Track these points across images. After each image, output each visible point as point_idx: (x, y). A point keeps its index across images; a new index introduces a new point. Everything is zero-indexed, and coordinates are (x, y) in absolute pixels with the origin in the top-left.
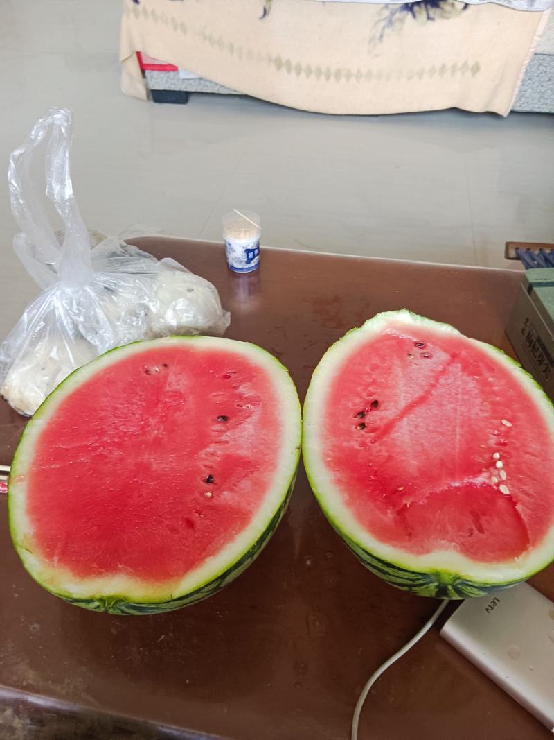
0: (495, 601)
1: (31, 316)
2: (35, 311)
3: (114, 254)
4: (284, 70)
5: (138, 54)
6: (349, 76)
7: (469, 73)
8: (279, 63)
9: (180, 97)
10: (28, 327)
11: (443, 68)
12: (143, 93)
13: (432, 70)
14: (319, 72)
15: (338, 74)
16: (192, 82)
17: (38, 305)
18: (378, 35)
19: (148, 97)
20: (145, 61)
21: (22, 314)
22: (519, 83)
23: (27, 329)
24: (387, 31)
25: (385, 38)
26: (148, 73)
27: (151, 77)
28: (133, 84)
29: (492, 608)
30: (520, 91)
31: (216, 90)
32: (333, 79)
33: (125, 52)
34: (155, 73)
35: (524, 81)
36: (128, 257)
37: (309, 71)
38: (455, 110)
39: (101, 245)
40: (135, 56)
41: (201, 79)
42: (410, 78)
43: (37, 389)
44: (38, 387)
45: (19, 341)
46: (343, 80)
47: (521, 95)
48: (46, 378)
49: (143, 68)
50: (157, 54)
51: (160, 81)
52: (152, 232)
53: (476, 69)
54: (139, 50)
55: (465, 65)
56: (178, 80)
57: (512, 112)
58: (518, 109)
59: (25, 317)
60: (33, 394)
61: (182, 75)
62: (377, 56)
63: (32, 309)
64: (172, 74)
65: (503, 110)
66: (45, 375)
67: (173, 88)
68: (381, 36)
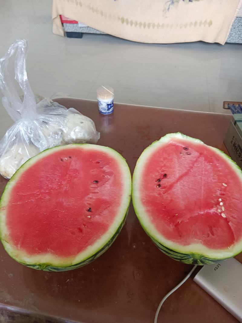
0: (219, 265)
1: (10, 134)
2: (11, 132)
3: (47, 106)
4: (125, 23)
5: (60, 16)
6: (154, 26)
7: (207, 26)
8: (123, 20)
9: (79, 35)
10: (8, 139)
11: (196, 23)
12: (62, 33)
13: (191, 24)
14: (141, 24)
15: (149, 25)
16: (84, 28)
17: (13, 129)
18: (167, 8)
19: (64, 35)
20: (63, 19)
21: (5, 133)
22: (230, 30)
23: (8, 140)
24: (171, 6)
25: (170, 9)
26: (64, 24)
27: (66, 26)
28: (58, 29)
29: (217, 269)
30: (230, 34)
31: (95, 32)
32: (147, 27)
33: (54, 15)
34: (68, 24)
35: (232, 29)
36: (53, 107)
37: (136, 24)
38: (201, 42)
39: (41, 102)
40: (59, 17)
41: (88, 27)
42: (181, 27)
43: (12, 167)
44: (13, 166)
45: (4, 145)
46: (151, 27)
47: (231, 35)
48: (16, 162)
49: (63, 22)
50: (69, 15)
51: (70, 28)
52: (65, 96)
53: (210, 23)
54: (61, 14)
55: (206, 22)
56: (78, 27)
57: (226, 43)
58: (229, 42)
59: (7, 134)
60: (10, 169)
61: (80, 25)
62: (166, 17)
63: (10, 131)
64: (75, 25)
65: (222, 42)
66: (16, 161)
67: (76, 31)
68: (169, 9)
